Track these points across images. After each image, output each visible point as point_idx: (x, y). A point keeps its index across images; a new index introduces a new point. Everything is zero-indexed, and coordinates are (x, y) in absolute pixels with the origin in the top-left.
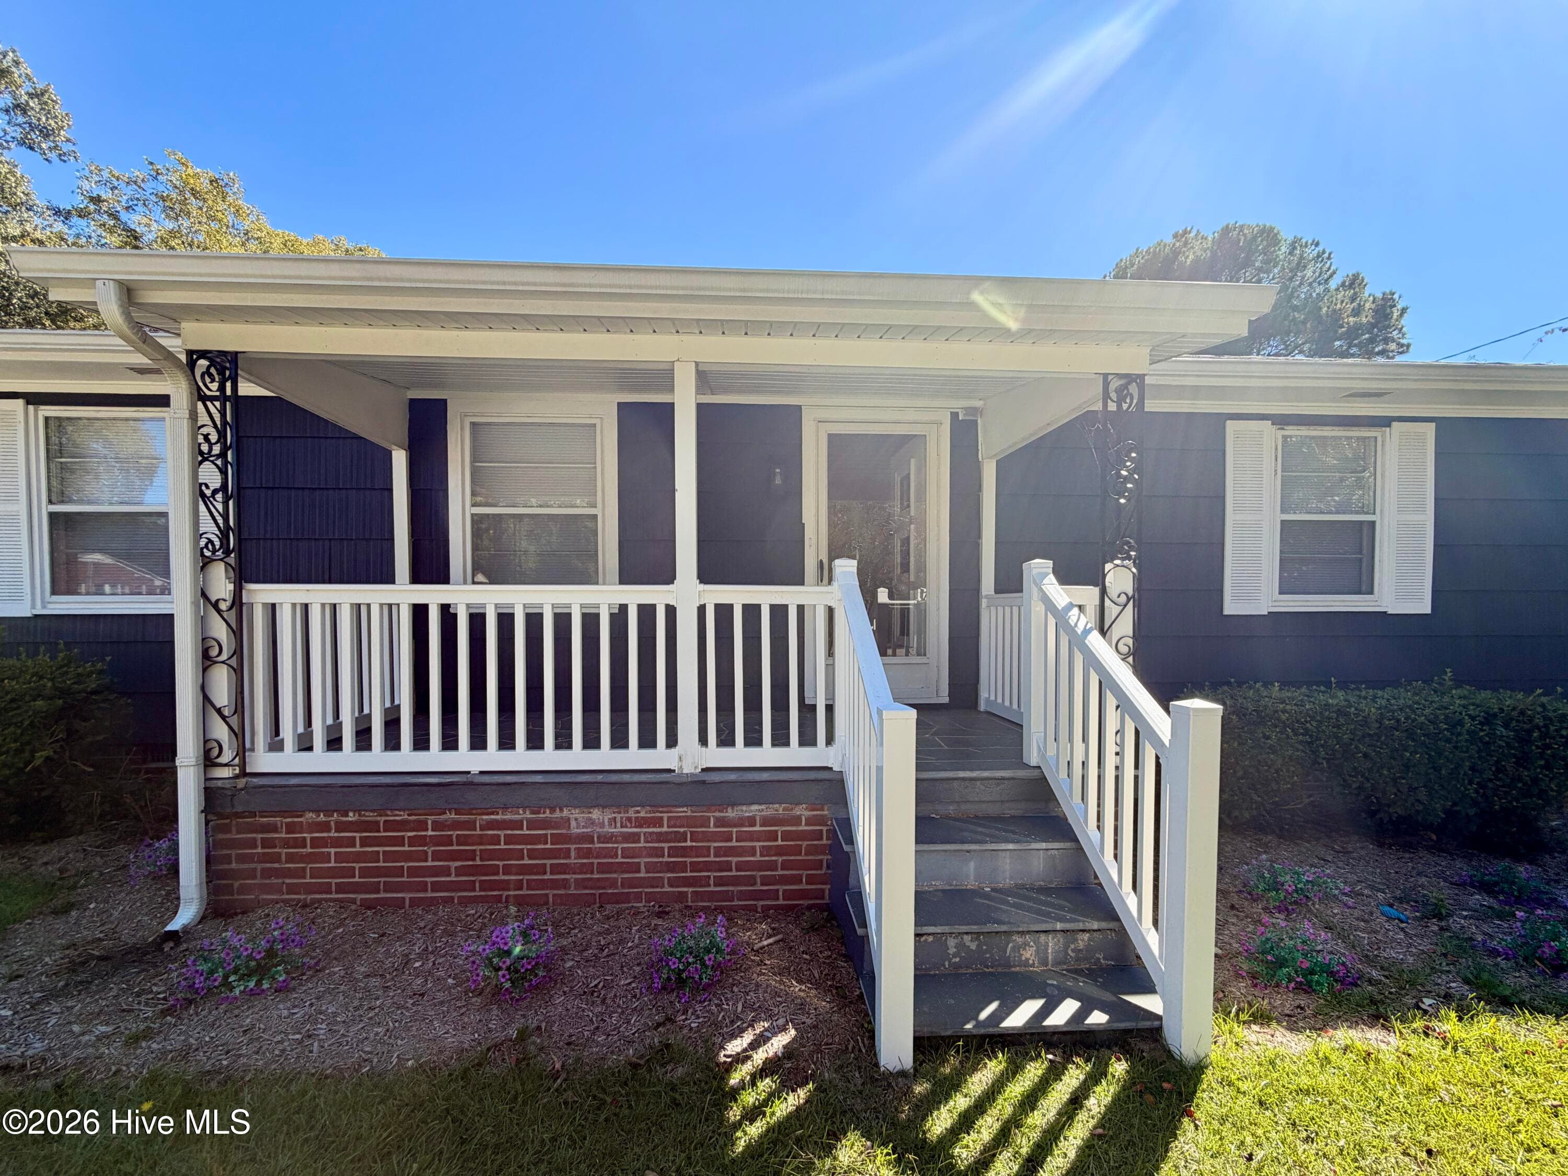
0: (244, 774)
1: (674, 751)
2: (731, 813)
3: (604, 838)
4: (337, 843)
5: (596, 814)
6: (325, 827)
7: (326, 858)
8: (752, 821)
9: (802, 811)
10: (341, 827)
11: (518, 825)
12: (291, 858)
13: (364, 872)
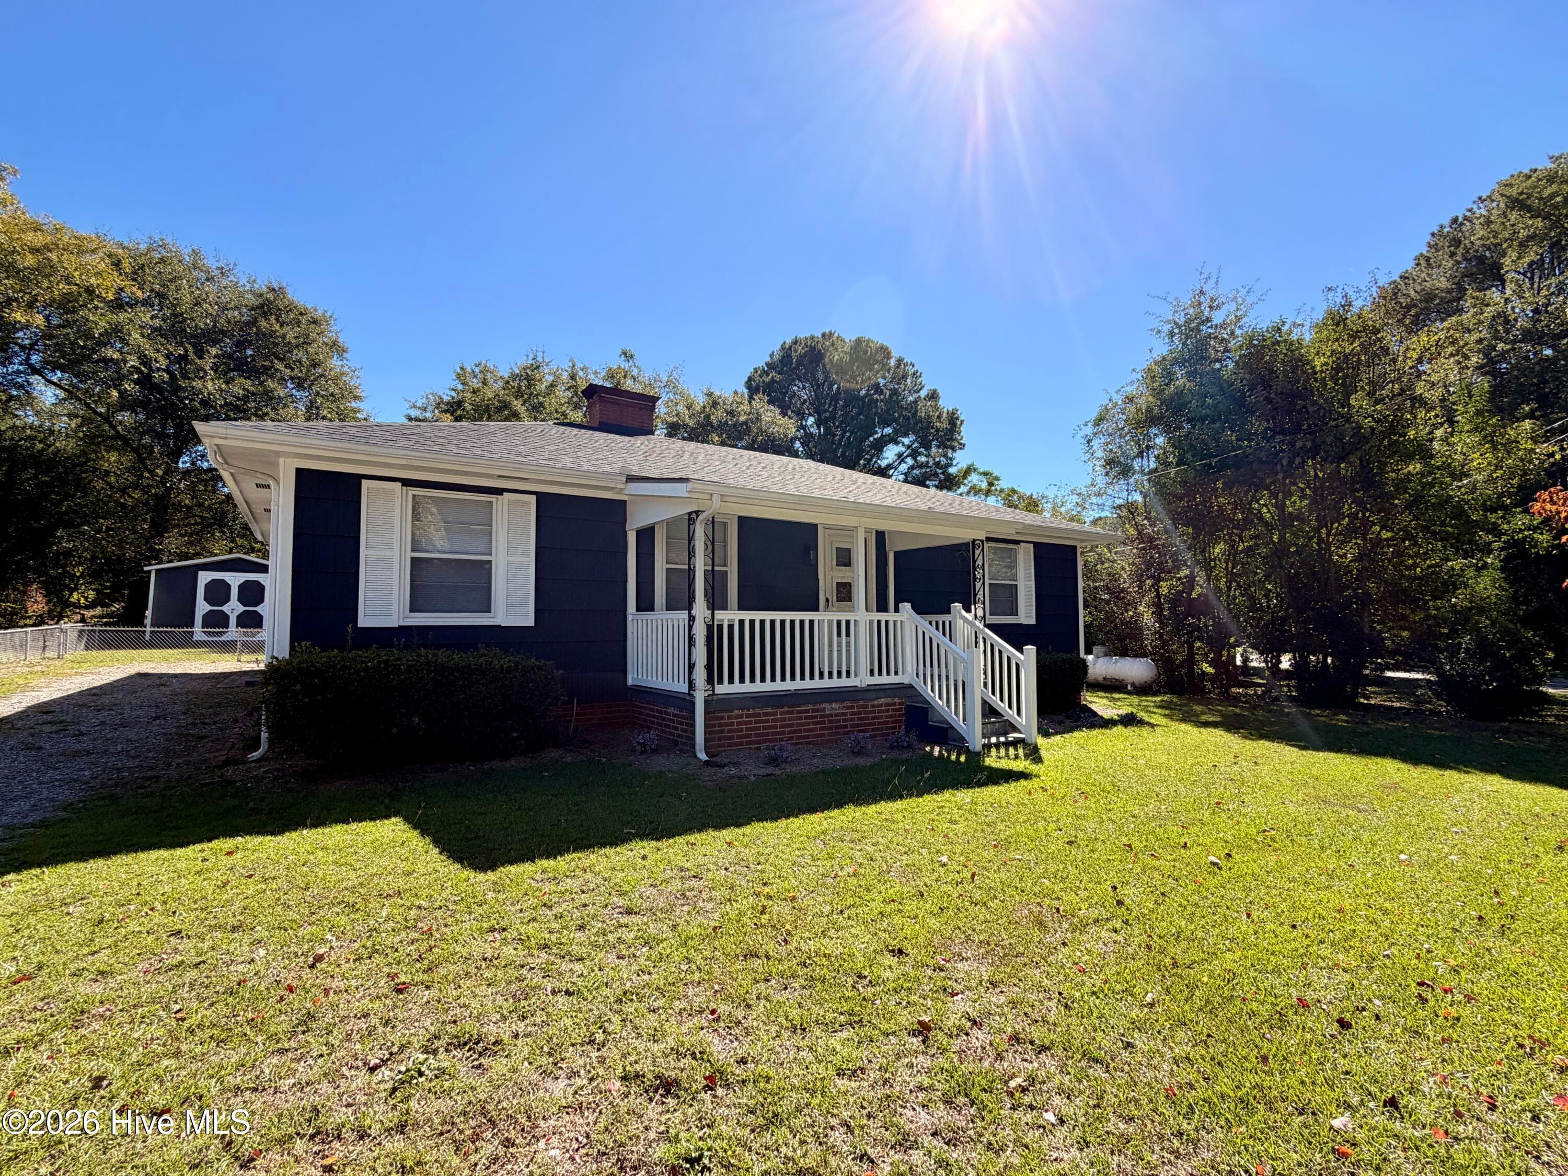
0: (714, 694)
1: (858, 679)
2: (876, 702)
3: (837, 715)
4: (746, 723)
5: (834, 705)
6: (741, 716)
7: (741, 730)
8: (881, 705)
9: (897, 700)
10: (748, 716)
11: (808, 711)
12: (729, 731)
13: (757, 735)
